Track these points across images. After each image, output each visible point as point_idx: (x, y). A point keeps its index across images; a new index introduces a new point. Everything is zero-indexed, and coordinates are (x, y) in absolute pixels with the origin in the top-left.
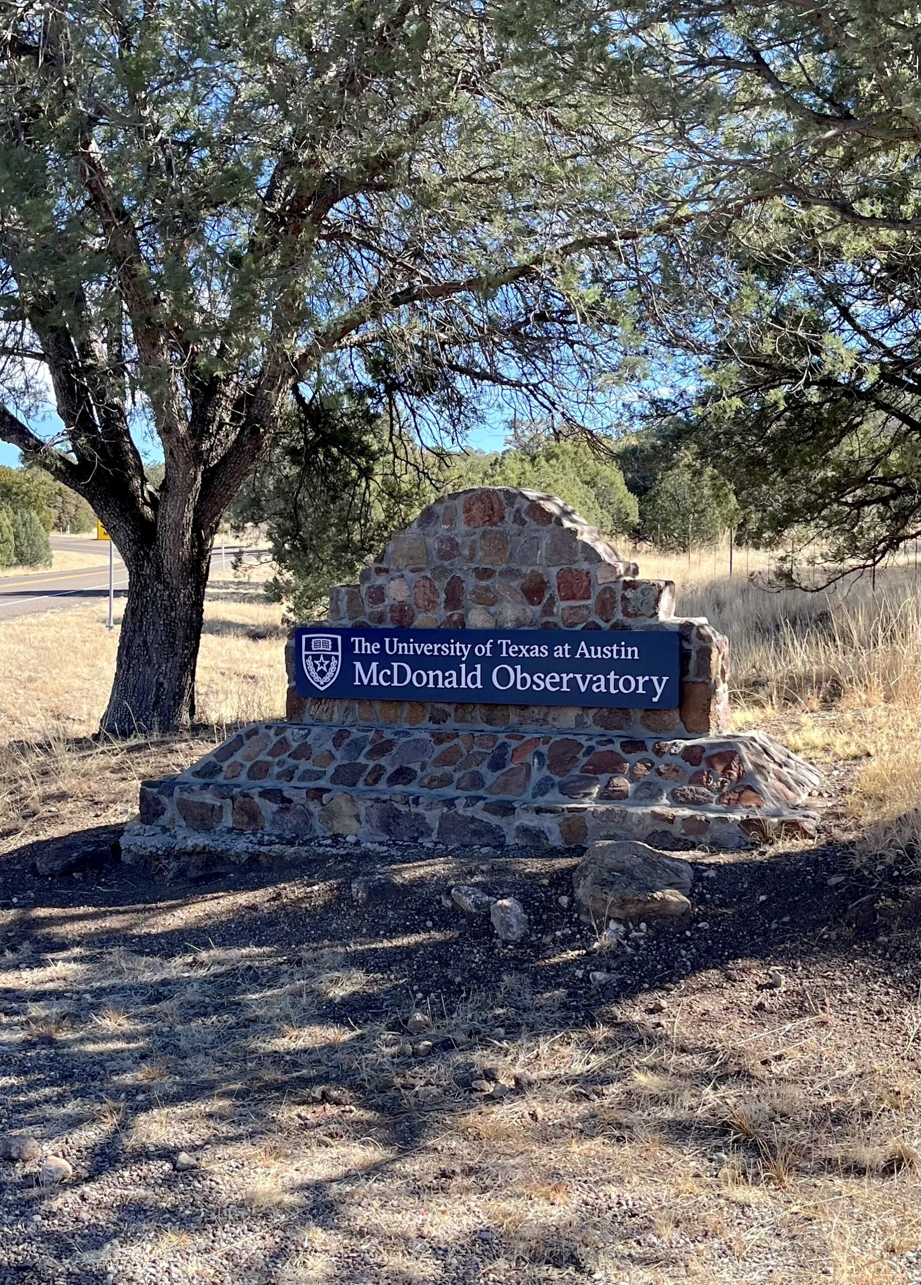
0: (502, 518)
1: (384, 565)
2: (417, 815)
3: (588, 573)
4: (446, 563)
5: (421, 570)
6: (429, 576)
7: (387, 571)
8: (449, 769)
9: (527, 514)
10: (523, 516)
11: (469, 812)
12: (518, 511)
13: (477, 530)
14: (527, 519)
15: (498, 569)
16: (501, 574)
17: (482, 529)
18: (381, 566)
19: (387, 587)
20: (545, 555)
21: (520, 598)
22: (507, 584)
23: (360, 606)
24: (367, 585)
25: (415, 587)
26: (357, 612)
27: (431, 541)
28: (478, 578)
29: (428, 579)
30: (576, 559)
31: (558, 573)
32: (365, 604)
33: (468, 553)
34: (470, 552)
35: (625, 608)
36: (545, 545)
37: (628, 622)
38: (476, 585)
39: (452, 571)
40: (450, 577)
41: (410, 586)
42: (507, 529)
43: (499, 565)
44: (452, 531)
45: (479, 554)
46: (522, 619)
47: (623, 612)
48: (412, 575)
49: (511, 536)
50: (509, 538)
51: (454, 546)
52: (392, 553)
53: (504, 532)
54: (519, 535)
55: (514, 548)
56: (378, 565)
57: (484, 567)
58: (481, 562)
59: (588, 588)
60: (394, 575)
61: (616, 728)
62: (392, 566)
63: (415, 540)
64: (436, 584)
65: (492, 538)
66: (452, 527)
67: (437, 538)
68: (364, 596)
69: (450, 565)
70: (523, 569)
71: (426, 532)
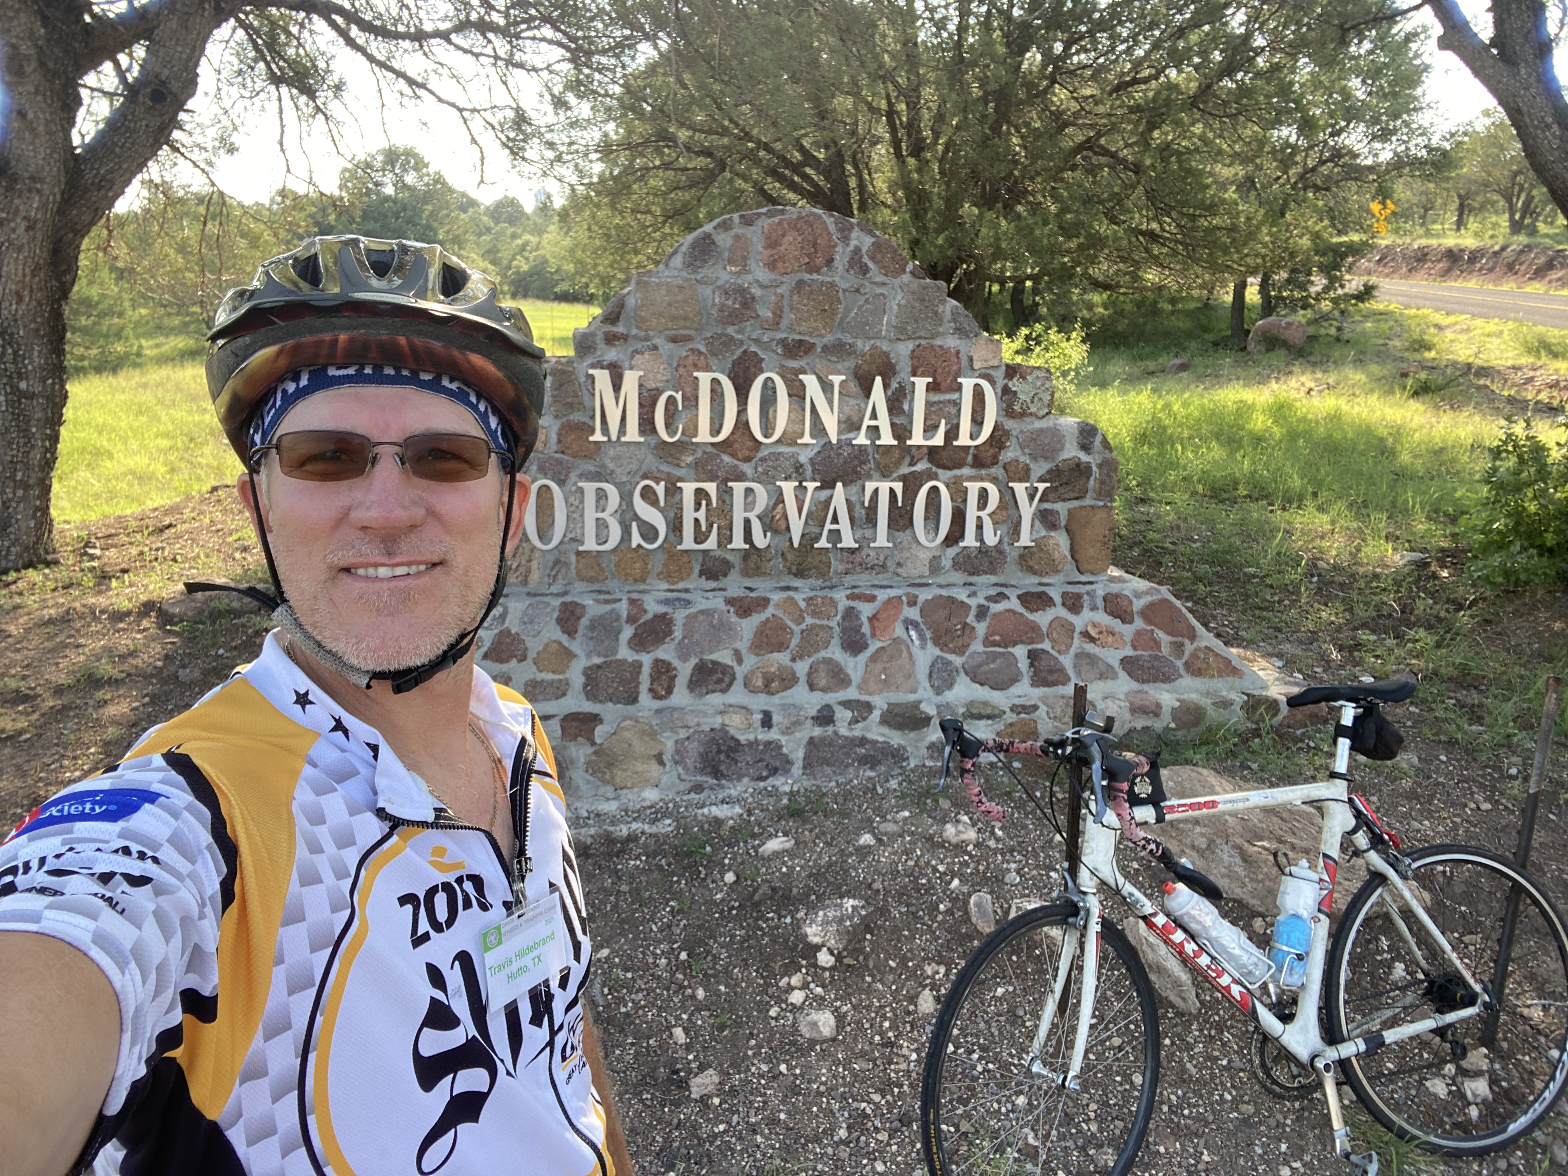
0: (830, 262)
1: (620, 329)
2: (768, 743)
3: (958, 352)
4: (730, 330)
5: (689, 339)
6: (703, 349)
7: (625, 338)
8: (781, 658)
9: (872, 258)
10: (866, 259)
11: (858, 731)
12: (857, 250)
13: (785, 279)
14: (871, 265)
15: (819, 343)
16: (825, 348)
17: (799, 276)
18: (614, 329)
19: (626, 364)
20: (894, 323)
21: (854, 388)
22: (832, 366)
23: (576, 396)
24: (589, 360)
25: (678, 366)
26: (571, 407)
27: (707, 291)
28: (785, 355)
29: (700, 353)
30: (941, 330)
31: (913, 351)
32: (585, 392)
33: (770, 314)
34: (774, 313)
35: (1010, 405)
36: (895, 307)
37: (1009, 424)
38: (782, 366)
39: (741, 342)
40: (739, 352)
41: (670, 365)
42: (837, 279)
43: (822, 336)
44: (744, 277)
45: (789, 317)
46: (855, 419)
47: (1006, 411)
48: (671, 346)
49: (844, 291)
50: (840, 294)
51: (748, 302)
52: (637, 308)
53: (832, 285)
54: (858, 290)
55: (848, 310)
56: (609, 328)
57: (798, 337)
58: (791, 329)
59: (958, 374)
60: (639, 346)
61: (985, 573)
62: (634, 331)
63: (681, 288)
64: (713, 362)
65: (811, 292)
66: (745, 270)
67: (719, 287)
68: (583, 379)
69: (738, 332)
70: (859, 344)
71: (699, 277)
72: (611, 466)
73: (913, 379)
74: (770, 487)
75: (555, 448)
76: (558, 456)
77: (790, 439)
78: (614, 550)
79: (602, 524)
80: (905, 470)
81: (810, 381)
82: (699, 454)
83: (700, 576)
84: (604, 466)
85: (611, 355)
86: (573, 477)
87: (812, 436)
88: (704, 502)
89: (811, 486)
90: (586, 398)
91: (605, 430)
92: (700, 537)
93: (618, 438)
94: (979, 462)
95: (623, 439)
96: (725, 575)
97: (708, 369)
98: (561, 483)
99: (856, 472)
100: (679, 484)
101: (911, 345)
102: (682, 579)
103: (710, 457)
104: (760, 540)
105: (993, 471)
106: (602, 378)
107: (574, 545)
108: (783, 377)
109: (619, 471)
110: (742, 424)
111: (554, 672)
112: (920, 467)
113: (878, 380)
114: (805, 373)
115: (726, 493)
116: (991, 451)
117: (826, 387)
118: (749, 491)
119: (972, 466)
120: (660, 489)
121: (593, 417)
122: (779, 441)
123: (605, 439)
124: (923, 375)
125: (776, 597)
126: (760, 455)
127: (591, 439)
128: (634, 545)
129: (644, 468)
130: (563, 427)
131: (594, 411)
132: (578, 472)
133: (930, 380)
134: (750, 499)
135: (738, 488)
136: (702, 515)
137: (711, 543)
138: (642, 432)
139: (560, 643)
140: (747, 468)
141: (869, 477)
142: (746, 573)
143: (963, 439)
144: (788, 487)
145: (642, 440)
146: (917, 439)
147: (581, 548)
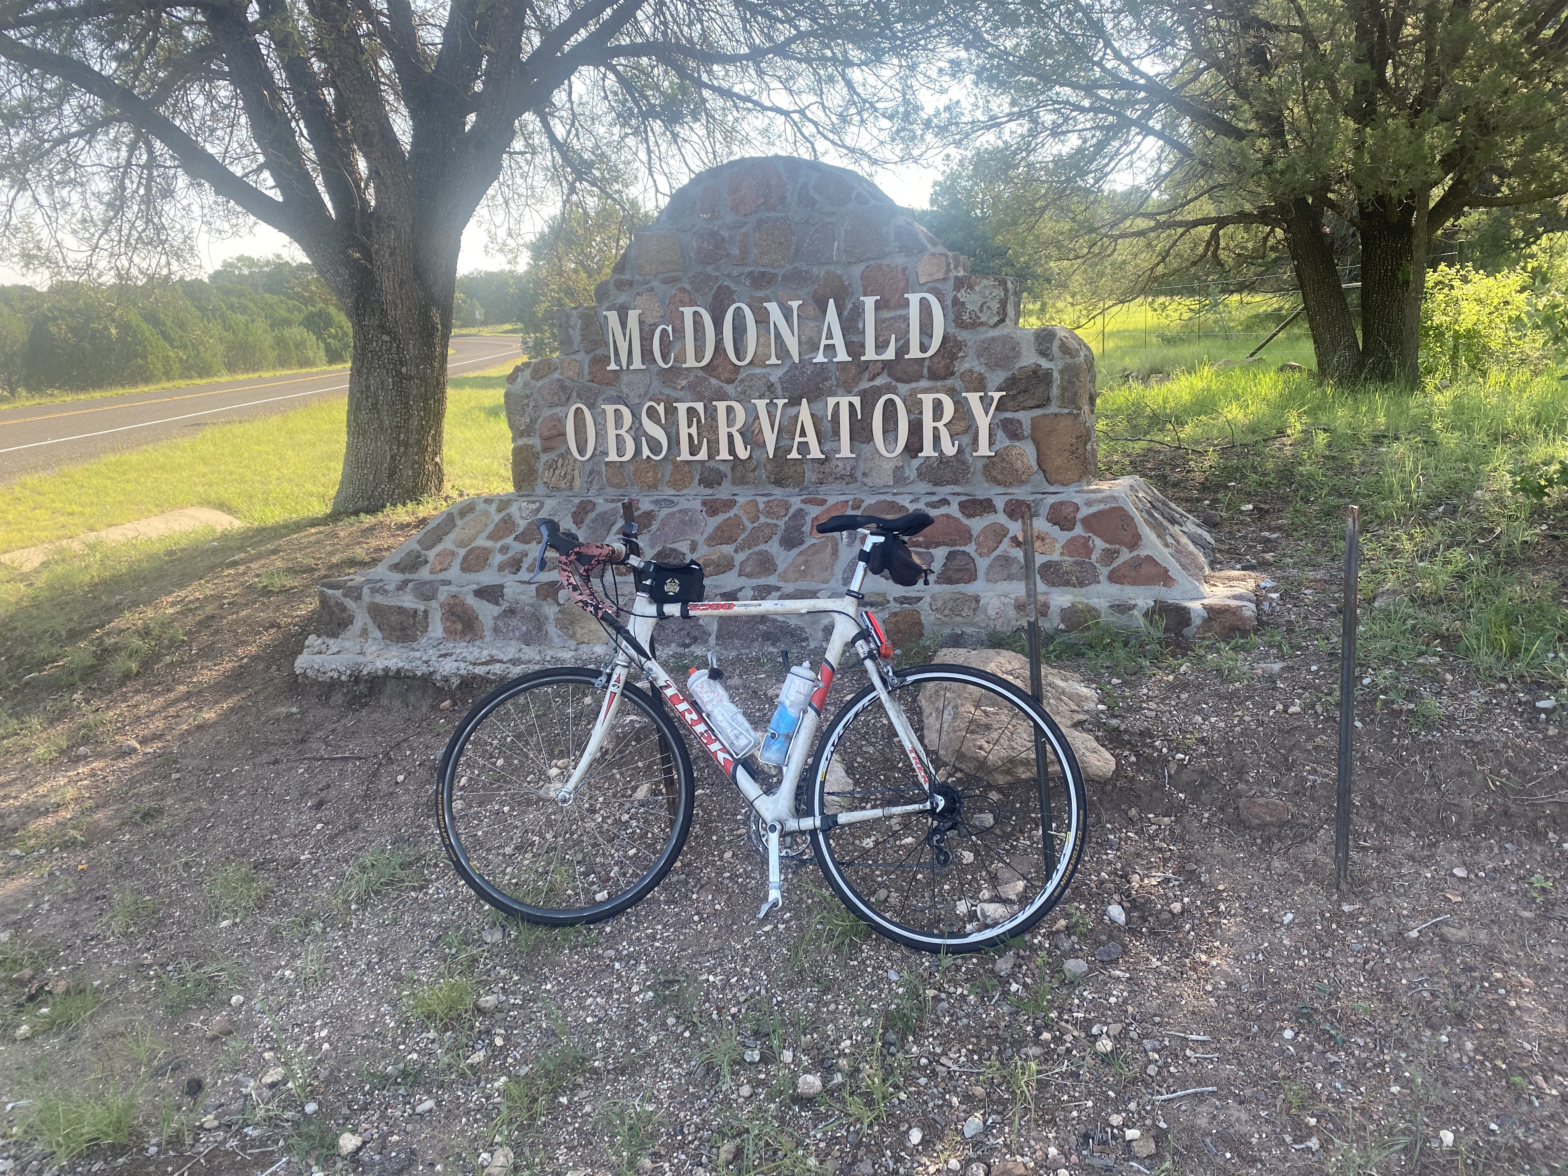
1: (627, 276)
8: (727, 549)
9: (818, 191)
10: (812, 193)
12: (804, 186)
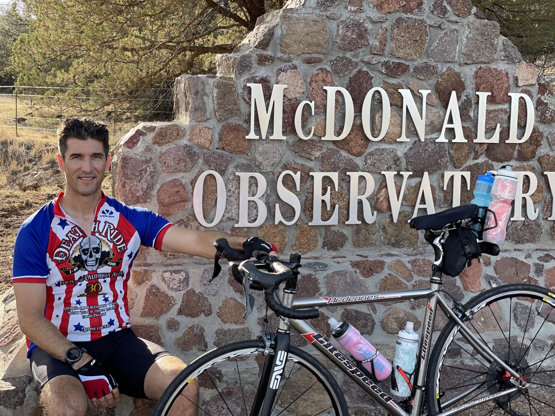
0: (420, 5)
3: (507, 74)
4: (348, 55)
5: (320, 61)
6: (329, 69)
7: (272, 59)
13: (389, 17)
14: (448, 8)
15: (412, 65)
16: (416, 69)
17: (397, 15)
18: (265, 53)
19: (273, 80)
20: (464, 51)
21: (435, 100)
22: (421, 83)
23: (236, 104)
24: (246, 76)
25: (311, 81)
26: (232, 113)
27: (333, 25)
28: (387, 75)
29: (327, 72)
30: (496, 57)
31: (476, 73)
32: (242, 101)
33: (377, 43)
34: (380, 42)
35: (543, 114)
36: (465, 39)
37: (542, 128)
38: (385, 82)
39: (357, 64)
40: (355, 71)
41: (305, 81)
42: (424, 17)
43: (413, 60)
44: (360, 15)
45: (391, 45)
46: (436, 123)
47: (540, 118)
48: (306, 66)
49: (430, 26)
50: (427, 29)
51: (362, 34)
52: (283, 36)
53: (422, 21)
54: (439, 27)
55: (432, 41)
56: (260, 52)
57: (397, 61)
58: (392, 55)
59: (508, 90)
60: (282, 65)
61: (528, 241)
62: (279, 55)
63: (315, 22)
64: (336, 79)
65: (408, 27)
66: (360, 11)
67: (342, 22)
68: (240, 91)
69: (354, 56)
70: (439, 66)
71: (328, 14)
72: (260, 159)
73: (477, 93)
74: (376, 175)
75: (217, 145)
76: (219, 151)
77: (391, 139)
78: (261, 227)
79: (253, 206)
80: (471, 162)
81: (406, 93)
82: (324, 150)
83: (323, 247)
84: (254, 159)
85: (262, 72)
86: (231, 168)
87: (407, 137)
88: (329, 188)
89: (406, 174)
90: (243, 105)
91: (258, 131)
92: (326, 215)
93: (267, 137)
94: (523, 157)
95: (271, 138)
96: (342, 246)
97: (332, 84)
98: (222, 173)
99: (438, 164)
100: (311, 174)
101: (474, 68)
102: (310, 250)
103: (333, 153)
104: (370, 217)
105: (531, 163)
106: (257, 90)
107: (230, 223)
108: (386, 91)
109: (265, 163)
110: (358, 127)
111: (235, 323)
112: (481, 160)
113: (454, 93)
114: (402, 88)
115: (345, 180)
116: (531, 148)
117: (418, 98)
118: (362, 178)
119: (518, 160)
120: (297, 177)
121: (248, 121)
122: (383, 141)
123: (257, 137)
124: (484, 90)
125: (388, 260)
126: (368, 151)
127: (247, 137)
128: (277, 223)
129: (284, 161)
130: (224, 128)
131: (249, 115)
132: (234, 164)
133: (490, 94)
134: (362, 184)
135: (354, 176)
136: (327, 197)
137: (334, 220)
138: (284, 133)
139: (235, 300)
140: (359, 161)
141: (446, 168)
142: (357, 244)
143: (513, 139)
144: (390, 175)
145: (284, 138)
146: (481, 138)
147: (236, 226)
